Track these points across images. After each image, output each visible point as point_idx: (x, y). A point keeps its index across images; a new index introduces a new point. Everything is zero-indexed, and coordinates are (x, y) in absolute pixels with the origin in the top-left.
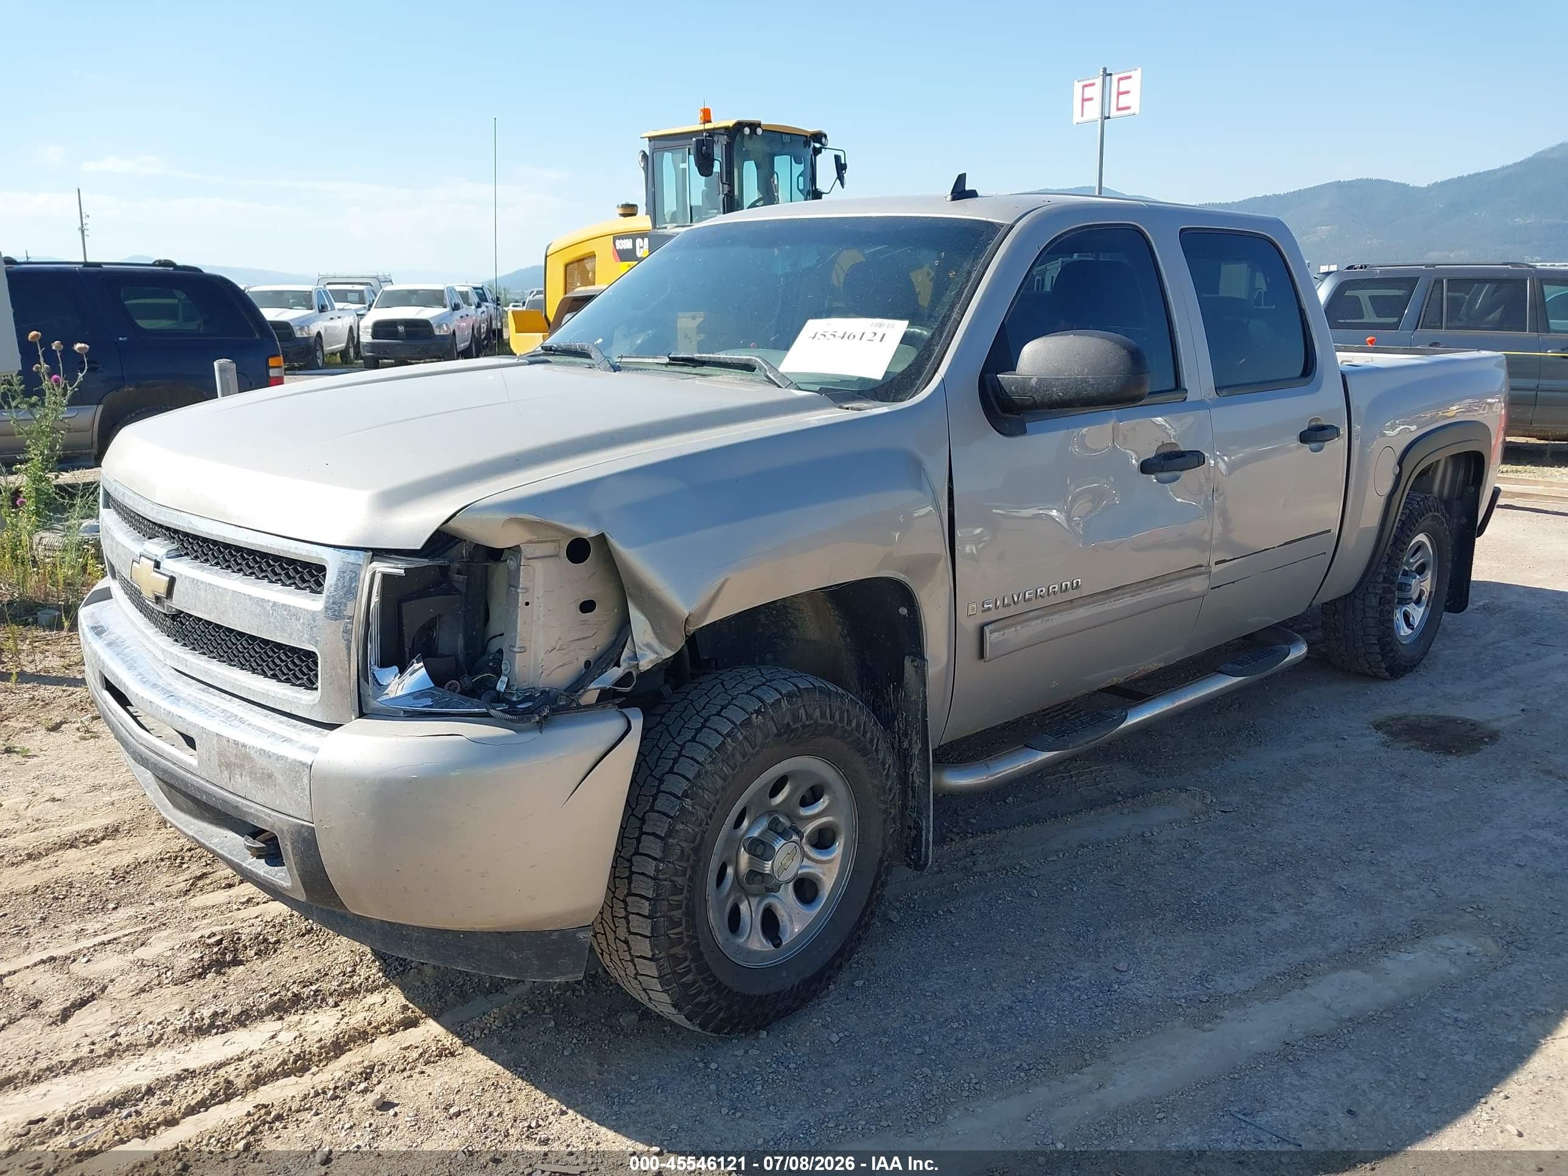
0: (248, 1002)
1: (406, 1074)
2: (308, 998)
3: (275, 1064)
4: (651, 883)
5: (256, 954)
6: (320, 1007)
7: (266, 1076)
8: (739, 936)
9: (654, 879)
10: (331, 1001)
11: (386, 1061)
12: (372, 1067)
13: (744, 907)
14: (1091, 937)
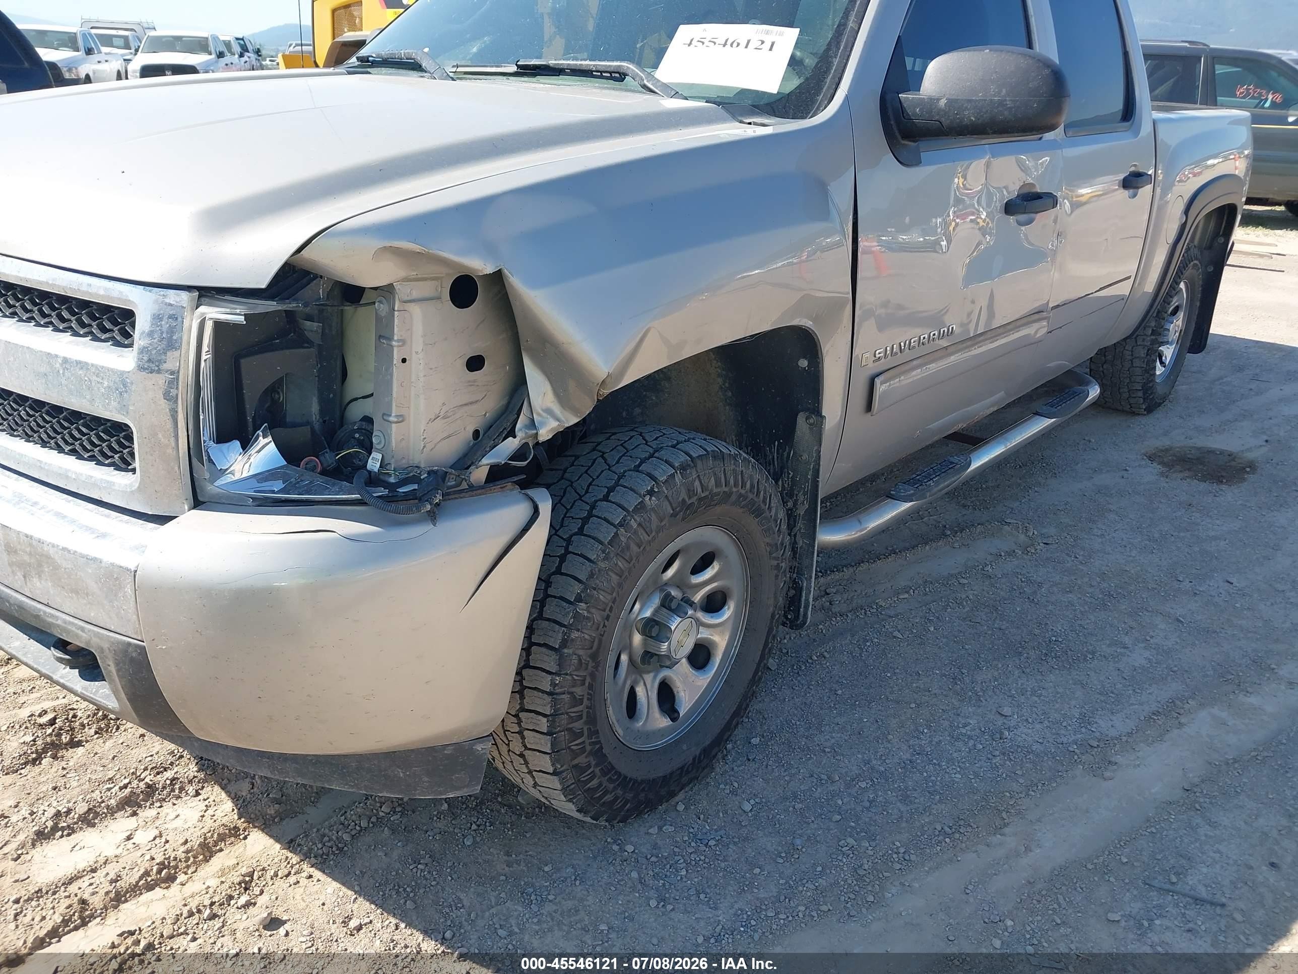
0: (94, 795)
1: (292, 879)
2: (164, 788)
3: (136, 876)
4: (548, 699)
5: (96, 733)
6: (178, 797)
7: (127, 892)
8: (637, 721)
9: (550, 694)
10: (191, 789)
11: (265, 865)
12: (251, 875)
13: (640, 691)
14: (967, 680)
